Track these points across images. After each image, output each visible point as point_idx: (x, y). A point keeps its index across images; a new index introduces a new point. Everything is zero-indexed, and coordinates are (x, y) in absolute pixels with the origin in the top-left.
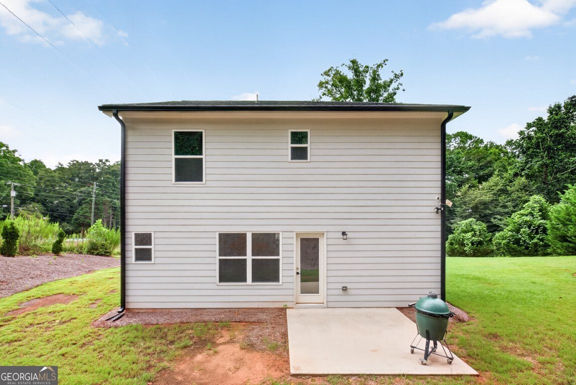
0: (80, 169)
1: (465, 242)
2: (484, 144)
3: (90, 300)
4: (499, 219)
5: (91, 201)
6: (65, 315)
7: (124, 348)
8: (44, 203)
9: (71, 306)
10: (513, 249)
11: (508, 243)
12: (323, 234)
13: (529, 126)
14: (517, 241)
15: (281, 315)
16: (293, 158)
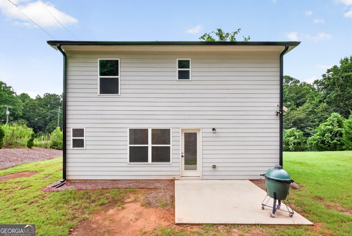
0: (50, 99)
1: (289, 143)
2: (300, 83)
3: (45, 175)
4: (310, 130)
5: (57, 118)
6: (25, 184)
7: (59, 205)
8: (28, 119)
9: (32, 178)
10: (320, 147)
11: (317, 143)
12: (200, 129)
13: (329, 71)
14: (323, 142)
15: (171, 184)
16: (179, 78)
